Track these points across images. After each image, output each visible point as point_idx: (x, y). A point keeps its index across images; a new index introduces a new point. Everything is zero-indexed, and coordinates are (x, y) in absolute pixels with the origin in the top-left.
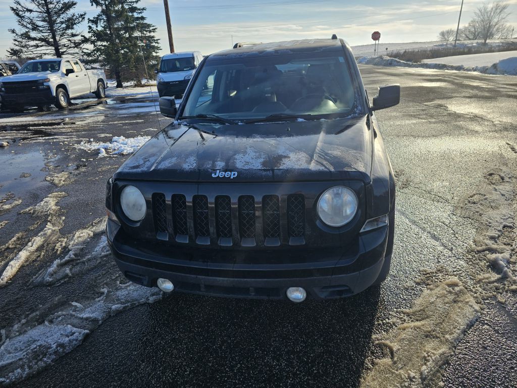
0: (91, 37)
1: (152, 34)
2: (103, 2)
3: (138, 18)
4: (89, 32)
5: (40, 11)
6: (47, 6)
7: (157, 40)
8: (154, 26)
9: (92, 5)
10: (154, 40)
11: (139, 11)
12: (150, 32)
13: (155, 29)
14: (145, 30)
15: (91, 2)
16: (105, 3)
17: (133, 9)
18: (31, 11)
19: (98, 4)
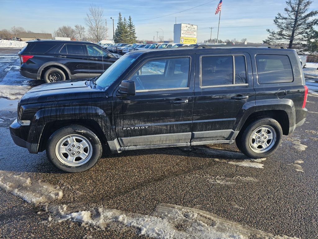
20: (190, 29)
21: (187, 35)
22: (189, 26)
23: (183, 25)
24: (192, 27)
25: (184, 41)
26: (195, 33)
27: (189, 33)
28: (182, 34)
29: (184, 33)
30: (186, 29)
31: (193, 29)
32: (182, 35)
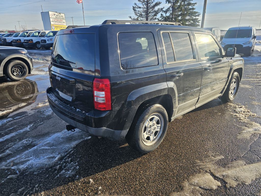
0: (161, 19)
1: (197, 17)
2: (172, 1)
3: (190, 9)
4: (161, 17)
5: (144, 7)
6: (147, 5)
7: (199, 21)
8: (199, 13)
9: (166, 3)
10: (197, 21)
11: (193, 5)
12: (196, 16)
13: (199, 15)
14: (193, 15)
15: (166, 1)
16: (173, 1)
17: (189, 4)
18: (140, 8)
19: (169, 2)
20: (58, 17)
21: (56, 23)
22: (57, 14)
23: (50, 13)
24: (60, 15)
25: (55, 28)
26: (64, 21)
27: (58, 20)
28: (52, 21)
29: (54, 20)
30: (54, 17)
31: (61, 17)
32: (52, 23)
